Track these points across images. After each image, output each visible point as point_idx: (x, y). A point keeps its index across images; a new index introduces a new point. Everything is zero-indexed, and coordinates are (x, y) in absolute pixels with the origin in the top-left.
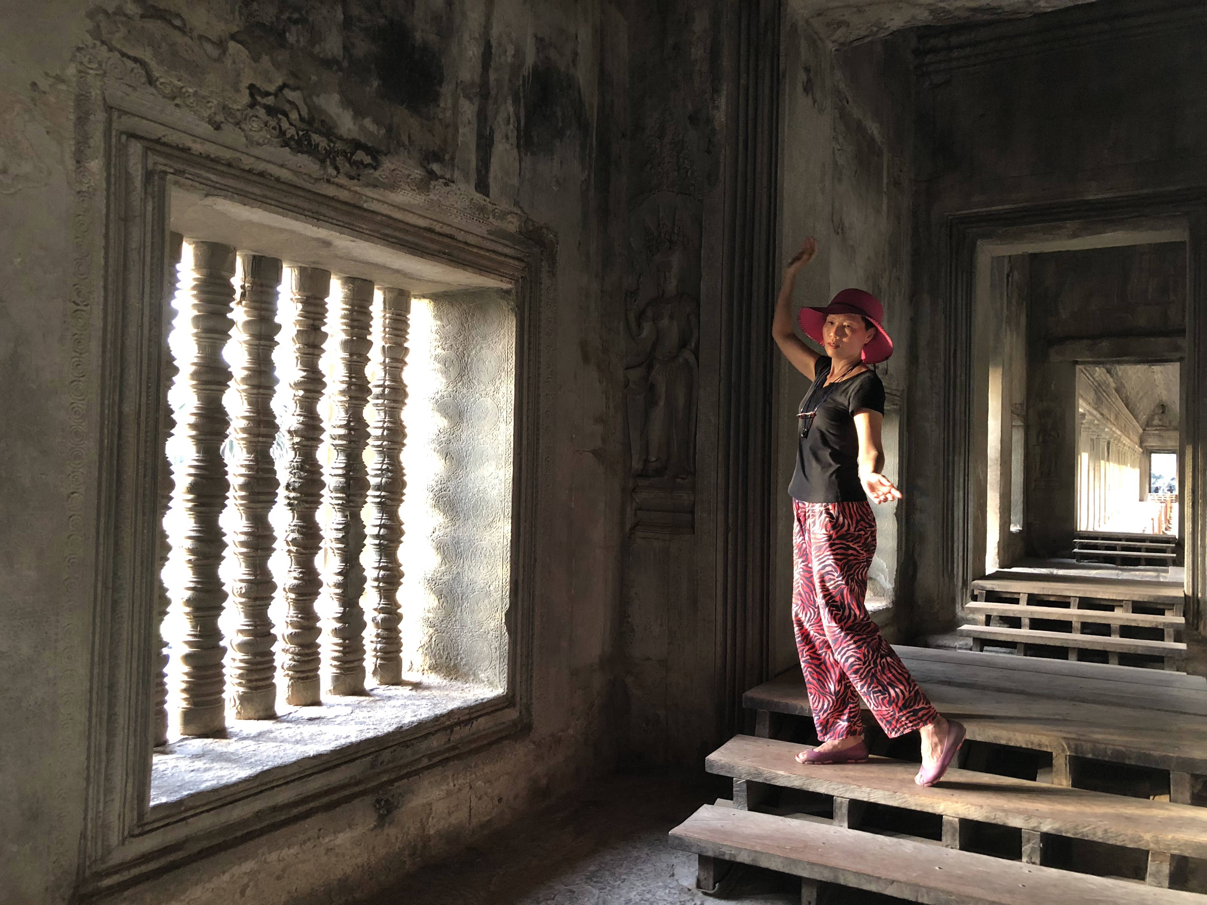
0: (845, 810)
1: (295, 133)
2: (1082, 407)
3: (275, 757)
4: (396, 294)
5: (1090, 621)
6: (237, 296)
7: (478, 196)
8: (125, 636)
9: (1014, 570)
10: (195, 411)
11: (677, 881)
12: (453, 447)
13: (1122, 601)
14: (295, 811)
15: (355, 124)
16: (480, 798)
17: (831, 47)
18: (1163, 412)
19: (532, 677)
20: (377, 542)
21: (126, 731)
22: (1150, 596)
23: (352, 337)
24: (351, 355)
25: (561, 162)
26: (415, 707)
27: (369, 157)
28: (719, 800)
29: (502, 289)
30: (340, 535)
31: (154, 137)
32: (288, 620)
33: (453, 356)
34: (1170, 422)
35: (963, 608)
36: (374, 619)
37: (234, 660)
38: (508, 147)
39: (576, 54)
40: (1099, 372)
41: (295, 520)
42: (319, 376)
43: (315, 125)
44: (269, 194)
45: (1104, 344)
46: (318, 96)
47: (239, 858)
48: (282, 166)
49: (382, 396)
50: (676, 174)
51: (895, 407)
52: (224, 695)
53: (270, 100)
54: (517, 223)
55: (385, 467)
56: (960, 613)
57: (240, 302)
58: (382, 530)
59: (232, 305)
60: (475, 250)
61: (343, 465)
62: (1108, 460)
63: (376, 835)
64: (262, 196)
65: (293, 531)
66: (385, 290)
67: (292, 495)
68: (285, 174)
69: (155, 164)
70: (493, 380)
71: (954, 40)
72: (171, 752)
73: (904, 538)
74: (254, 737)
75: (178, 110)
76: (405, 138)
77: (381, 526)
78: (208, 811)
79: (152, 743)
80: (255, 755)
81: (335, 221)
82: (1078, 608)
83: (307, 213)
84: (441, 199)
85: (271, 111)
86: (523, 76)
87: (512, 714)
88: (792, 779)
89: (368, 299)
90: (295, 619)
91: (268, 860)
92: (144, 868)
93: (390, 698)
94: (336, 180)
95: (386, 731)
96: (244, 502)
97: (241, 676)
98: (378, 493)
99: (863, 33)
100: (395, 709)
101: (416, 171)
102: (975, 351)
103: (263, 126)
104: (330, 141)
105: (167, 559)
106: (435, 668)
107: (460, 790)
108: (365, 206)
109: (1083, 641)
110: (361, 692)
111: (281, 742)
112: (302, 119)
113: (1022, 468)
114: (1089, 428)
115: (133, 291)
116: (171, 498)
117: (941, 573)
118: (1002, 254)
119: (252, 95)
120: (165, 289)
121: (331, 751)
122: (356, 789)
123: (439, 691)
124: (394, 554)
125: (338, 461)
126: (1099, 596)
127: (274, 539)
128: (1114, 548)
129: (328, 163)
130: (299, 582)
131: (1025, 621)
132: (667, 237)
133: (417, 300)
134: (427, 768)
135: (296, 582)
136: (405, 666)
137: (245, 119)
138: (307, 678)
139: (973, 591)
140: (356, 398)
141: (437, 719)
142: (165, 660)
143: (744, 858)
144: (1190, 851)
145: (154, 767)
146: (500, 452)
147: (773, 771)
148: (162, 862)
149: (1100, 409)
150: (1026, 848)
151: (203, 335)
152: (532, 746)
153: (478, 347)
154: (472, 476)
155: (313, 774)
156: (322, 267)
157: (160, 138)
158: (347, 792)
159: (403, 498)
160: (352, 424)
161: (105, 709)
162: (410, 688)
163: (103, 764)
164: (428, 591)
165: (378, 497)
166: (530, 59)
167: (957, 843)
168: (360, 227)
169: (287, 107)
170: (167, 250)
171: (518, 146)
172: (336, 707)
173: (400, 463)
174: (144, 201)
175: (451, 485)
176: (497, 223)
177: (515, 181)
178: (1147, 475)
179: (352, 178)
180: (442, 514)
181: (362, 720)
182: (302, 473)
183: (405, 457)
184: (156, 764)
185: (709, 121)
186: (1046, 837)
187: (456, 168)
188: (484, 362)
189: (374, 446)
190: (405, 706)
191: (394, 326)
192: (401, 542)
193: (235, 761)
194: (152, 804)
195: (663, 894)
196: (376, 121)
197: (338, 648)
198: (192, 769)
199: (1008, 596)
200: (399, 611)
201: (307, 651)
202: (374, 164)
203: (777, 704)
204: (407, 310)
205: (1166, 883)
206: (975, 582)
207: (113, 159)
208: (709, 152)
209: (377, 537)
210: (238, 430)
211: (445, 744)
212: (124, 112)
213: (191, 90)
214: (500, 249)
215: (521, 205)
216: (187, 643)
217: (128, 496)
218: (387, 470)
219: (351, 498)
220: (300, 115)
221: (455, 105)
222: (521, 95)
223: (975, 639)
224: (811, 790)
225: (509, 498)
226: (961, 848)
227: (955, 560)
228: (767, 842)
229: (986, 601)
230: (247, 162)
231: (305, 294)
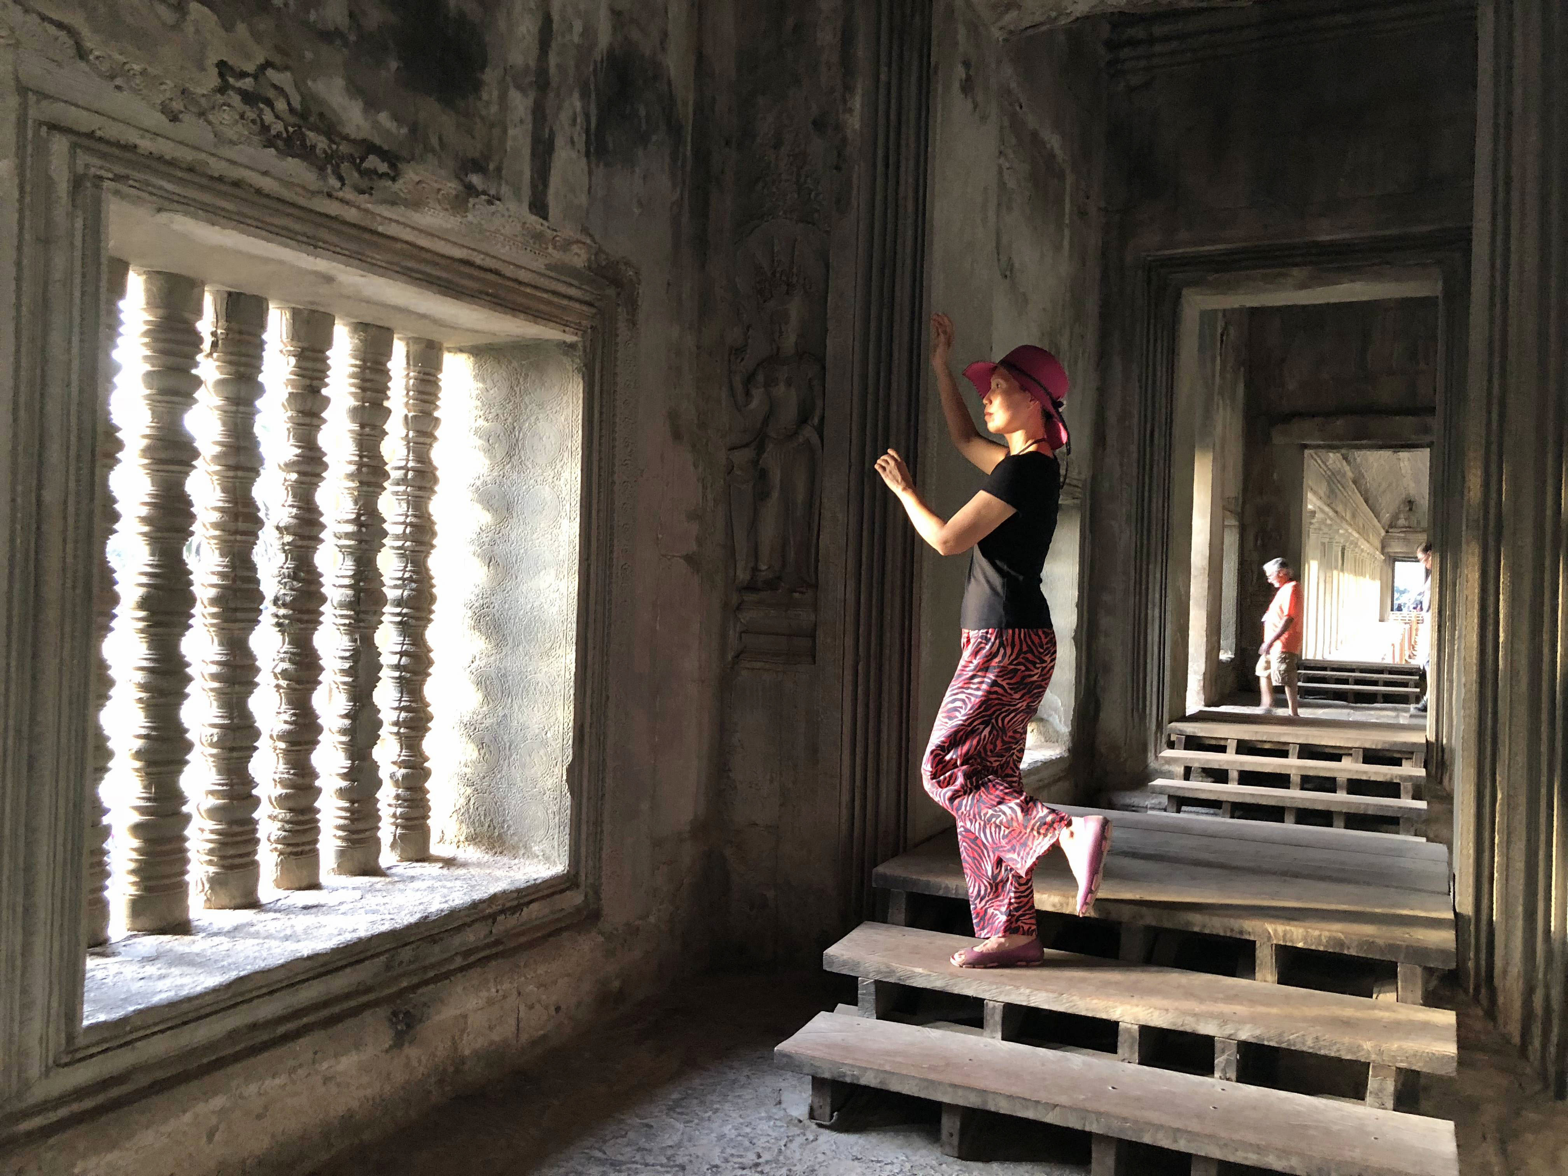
0: (998, 1017)
1: (282, 129)
2: (1312, 502)
3: (255, 958)
4: (423, 345)
5: (1311, 773)
6: (206, 346)
7: (533, 220)
8: (46, 800)
9: (1223, 709)
10: (148, 500)
11: (785, 1110)
12: (500, 549)
13: (1351, 748)
14: (281, 1030)
15: (366, 119)
16: (531, 1007)
17: (997, 34)
18: (1411, 509)
19: (601, 849)
20: (397, 674)
21: (49, 927)
22: (1384, 743)
23: (364, 402)
24: (362, 426)
25: (645, 177)
26: (445, 891)
27: (386, 165)
28: (840, 1005)
29: (564, 342)
30: (347, 665)
31: (84, 129)
32: (277, 777)
33: (499, 428)
34: (1418, 522)
35: (1156, 757)
36: (392, 776)
37: (202, 830)
38: (574, 155)
39: (665, 34)
40: (1333, 458)
41: (286, 646)
42: (318, 454)
43: (312, 119)
44: (246, 210)
45: (1338, 423)
46: (314, 80)
47: (205, 1094)
48: (265, 173)
49: (404, 481)
50: (796, 196)
51: (1076, 501)
52: (187, 878)
53: (247, 83)
54: (584, 256)
55: (407, 575)
56: (1153, 764)
57: (210, 355)
58: (404, 659)
59: (199, 358)
60: (528, 290)
61: (351, 573)
62: (1342, 570)
63: (392, 1058)
64: (239, 213)
65: (282, 660)
66: (408, 341)
67: (282, 611)
68: (267, 184)
69: (87, 166)
70: (552, 463)
71: (1158, 30)
72: (113, 954)
73: (1084, 668)
74: (229, 932)
75: (118, 94)
76: (434, 141)
77: (402, 654)
78: (162, 1031)
79: (84, 940)
80: (229, 956)
81: (338, 250)
82: (1299, 758)
83: (300, 238)
84: (483, 222)
85: (248, 97)
86: (595, 61)
87: (575, 898)
88: (932, 978)
89: (386, 352)
90: (286, 776)
91: (246, 1094)
92: (76, 1107)
93: (412, 878)
94: (341, 194)
95: (406, 923)
96: (215, 621)
97: (211, 852)
98: (398, 610)
99: (1038, 18)
100: (419, 893)
101: (449, 185)
102: (1177, 431)
103: (237, 117)
104: (332, 141)
105: (108, 698)
106: (473, 839)
107: (504, 997)
108: (380, 229)
109: (1303, 799)
110: (372, 870)
111: (265, 938)
112: (292, 110)
113: (1236, 579)
114: (1320, 529)
115: (56, 337)
116: (115, 616)
117: (1130, 715)
118: (1216, 307)
119: (221, 75)
120: (101, 336)
121: (332, 949)
122: (364, 999)
123: (478, 870)
124: (420, 690)
125: (344, 567)
126: (1323, 743)
127: (257, 670)
128: (1345, 681)
129: (329, 171)
130: (291, 727)
131: (1234, 775)
132: (784, 278)
133: (451, 355)
134: (461, 969)
135: (287, 727)
136: (434, 837)
137: (214, 108)
138: (302, 853)
139: (1169, 736)
140: (368, 484)
141: (475, 905)
142: (106, 832)
143: (869, 1080)
144: (1421, 1064)
145: (88, 975)
146: (561, 557)
147: (908, 968)
148: (100, 1099)
149: (1333, 505)
150: (1219, 1061)
151: (159, 398)
152: (601, 939)
153: (533, 419)
154: (524, 588)
155: (308, 980)
156: (322, 309)
157: (93, 132)
158: (353, 1003)
159: (432, 617)
160: (363, 518)
161: (20, 899)
162: (441, 865)
163: (18, 973)
164: (465, 739)
165: (399, 614)
166: (604, 38)
167: (1137, 1055)
168: (372, 258)
169: (271, 94)
170: (104, 284)
171: (588, 154)
172: (341, 891)
173: (427, 570)
174: (71, 216)
175: (497, 601)
176: (557, 255)
177: (583, 199)
178: (1389, 589)
179: (362, 192)
180: (484, 638)
181: (374, 907)
182: (295, 583)
183: (435, 563)
184: (92, 970)
185: (839, 127)
186: (1245, 1048)
187: (503, 182)
188: (541, 438)
189: (394, 548)
190: (432, 889)
191: (421, 389)
192: (429, 675)
193: (200, 965)
194: (86, 1023)
195: (765, 1127)
196: (396, 118)
197: (344, 814)
198: (141, 976)
199: (1213, 742)
200: (426, 765)
201: (301, 818)
202: (392, 174)
203: (915, 883)
204: (438, 367)
205: (1390, 1103)
206: (1173, 724)
207: (29, 159)
208: (838, 168)
209: (397, 667)
210: (208, 526)
211: (485, 937)
212: (43, 96)
213: (137, 67)
214: (562, 288)
215: (591, 232)
216: (138, 809)
217: (51, 614)
218: (411, 579)
219: (362, 616)
220: (289, 104)
221: (503, 97)
222: (592, 87)
223: (1170, 797)
224: (956, 992)
225: (573, 617)
226: (1139, 1063)
227: (1148, 696)
228: (899, 1059)
229: (1185, 749)
230: (217, 167)
231: (300, 344)
